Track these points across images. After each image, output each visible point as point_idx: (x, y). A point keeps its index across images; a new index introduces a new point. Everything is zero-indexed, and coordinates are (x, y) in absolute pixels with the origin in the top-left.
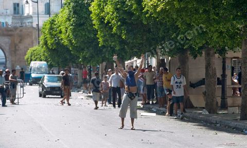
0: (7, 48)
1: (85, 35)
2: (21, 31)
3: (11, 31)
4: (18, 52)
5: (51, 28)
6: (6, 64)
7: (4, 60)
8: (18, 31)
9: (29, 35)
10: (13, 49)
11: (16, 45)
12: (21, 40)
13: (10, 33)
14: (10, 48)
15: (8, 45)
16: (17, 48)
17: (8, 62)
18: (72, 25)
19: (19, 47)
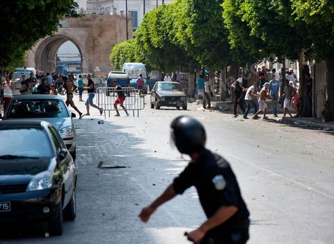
0: (83, 44)
1: (208, 33)
2: (101, 20)
3: (88, 20)
4: (97, 49)
5: (158, 23)
6: (81, 64)
7: (80, 59)
8: (97, 21)
9: (111, 25)
10: (91, 44)
11: (94, 40)
12: (101, 33)
13: (87, 23)
14: (86, 43)
15: (84, 39)
16: (96, 43)
17: (84, 62)
18: (192, 22)
19: (98, 42)
